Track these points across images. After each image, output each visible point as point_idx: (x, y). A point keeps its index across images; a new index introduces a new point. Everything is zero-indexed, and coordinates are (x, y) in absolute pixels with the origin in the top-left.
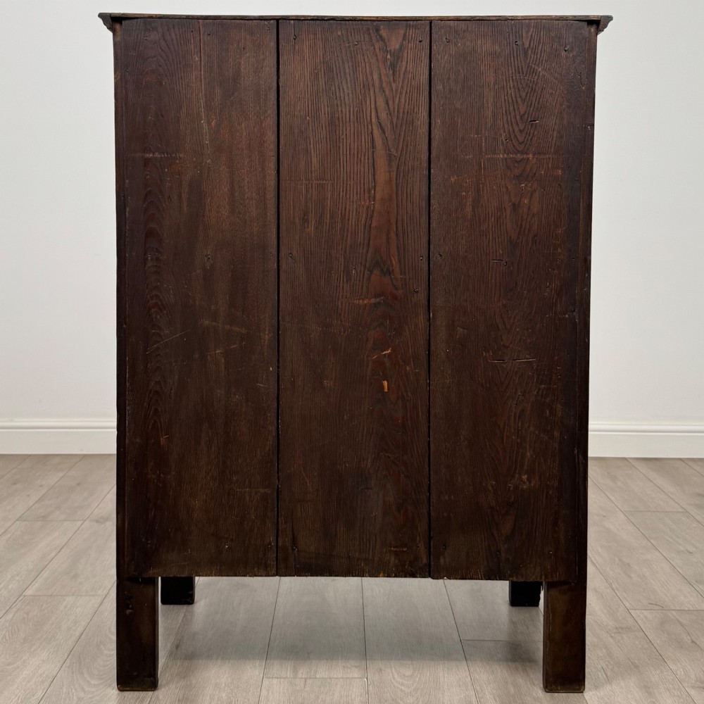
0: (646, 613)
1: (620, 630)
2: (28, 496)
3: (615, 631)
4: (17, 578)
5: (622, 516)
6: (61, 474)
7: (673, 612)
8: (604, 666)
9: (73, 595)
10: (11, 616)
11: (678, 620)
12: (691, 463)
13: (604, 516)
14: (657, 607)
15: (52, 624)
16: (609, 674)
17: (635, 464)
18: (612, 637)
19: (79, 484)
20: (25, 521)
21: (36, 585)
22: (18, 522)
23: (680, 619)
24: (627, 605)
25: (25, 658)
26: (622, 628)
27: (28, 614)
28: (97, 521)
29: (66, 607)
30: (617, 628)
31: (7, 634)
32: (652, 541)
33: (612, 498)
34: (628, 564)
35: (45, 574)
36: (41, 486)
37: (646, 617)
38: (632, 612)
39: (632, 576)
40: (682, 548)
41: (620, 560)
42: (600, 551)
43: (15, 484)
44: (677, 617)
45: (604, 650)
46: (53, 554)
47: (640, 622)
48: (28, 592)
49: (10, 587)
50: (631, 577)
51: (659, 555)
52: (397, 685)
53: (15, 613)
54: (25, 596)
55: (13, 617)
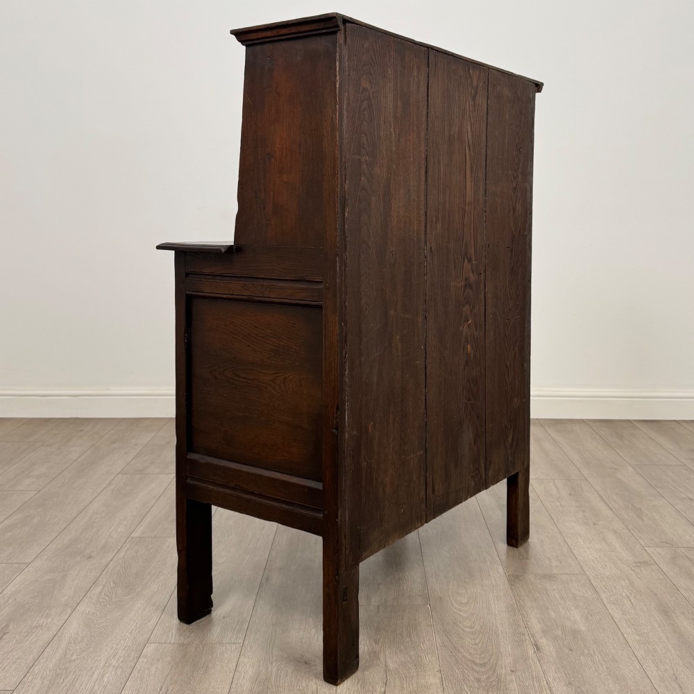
0: (659, 550)
1: (639, 565)
2: (126, 453)
3: (634, 564)
4: (125, 523)
5: (631, 468)
6: (152, 435)
7: (682, 549)
8: (628, 595)
10: (123, 554)
11: (686, 556)
12: (684, 424)
13: (616, 469)
14: (667, 545)
15: (159, 561)
16: (633, 601)
17: (638, 425)
18: (632, 570)
19: (168, 443)
20: (126, 474)
21: (142, 528)
22: (119, 476)
23: (688, 555)
24: (642, 543)
25: (138, 590)
26: (640, 563)
27: (137, 553)
29: (168, 547)
31: (121, 570)
32: (658, 490)
33: (621, 454)
34: (640, 509)
35: (148, 519)
36: (136, 445)
37: (659, 554)
38: (647, 549)
39: (644, 518)
40: (684, 496)
41: (633, 505)
42: (615, 498)
43: (113, 443)
44: (685, 553)
45: (627, 581)
46: (153, 502)
47: (655, 558)
48: (135, 535)
49: (119, 530)
50: (643, 520)
51: (665, 501)
52: (455, 611)
53: (126, 552)
54: (133, 538)
55: (124, 556)
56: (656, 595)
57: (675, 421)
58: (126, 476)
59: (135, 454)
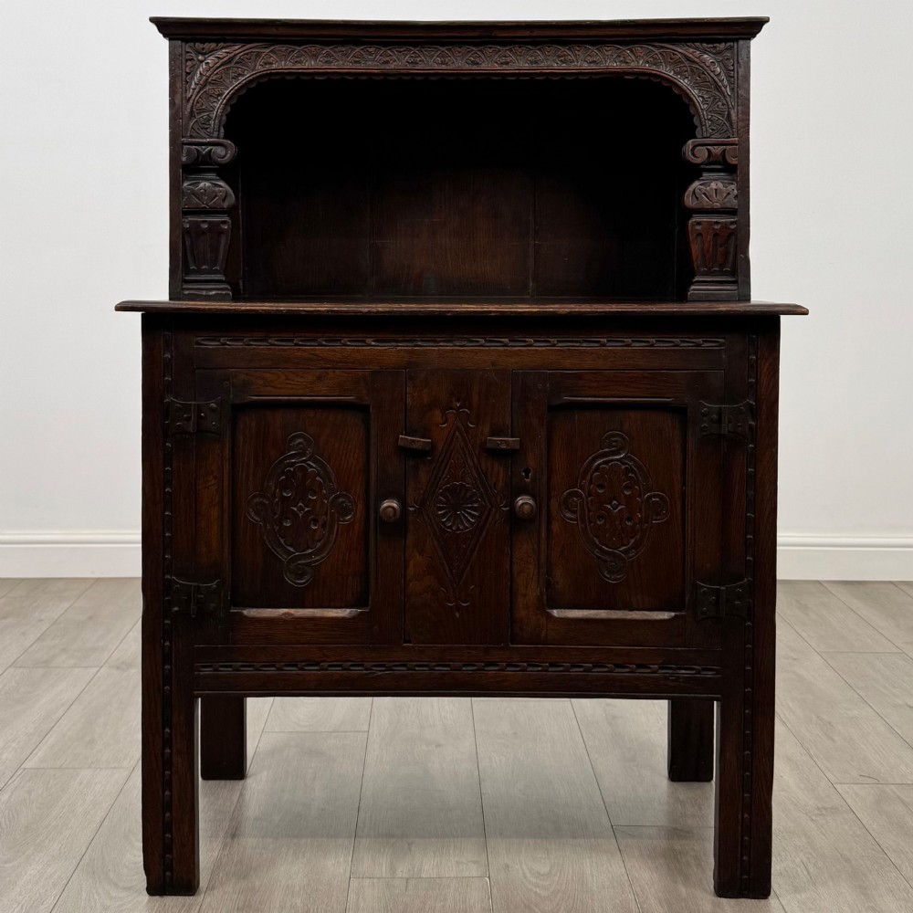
0: (855, 787)
1: (824, 812)
2: (23, 634)
3: (816, 812)
4: (13, 745)
5: (818, 658)
6: (67, 605)
7: (893, 787)
8: (805, 860)
9: (90, 767)
10: (7, 797)
11: (899, 798)
12: (905, 588)
13: (794, 659)
14: (870, 781)
15: (63, 807)
16: (811, 870)
17: (832, 588)
18: (812, 820)
19: (91, 618)
20: (20, 667)
21: (40, 754)
22: (11, 670)
23: (902, 796)
24: (831, 777)
25: (28, 852)
26: (825, 809)
27: (29, 793)
28: (118, 668)
29: (80, 783)
30: (818, 809)
31: (3, 821)
32: (859, 692)
33: (804, 634)
34: (830, 723)
35: (51, 739)
36: (40, 621)
37: (857, 794)
38: (837, 786)
39: (836, 738)
40: (900, 702)
41: (818, 717)
42: (791, 704)
43: (5, 618)
44: (898, 793)
45: (803, 838)
46: (61, 712)
47: (849, 801)
48: (28, 764)
49: (5, 756)
50: (833, 740)
51: (870, 710)
52: (529, 886)
53: (12, 793)
54: (25, 769)
55: (10, 797)
56: (848, 860)
57: (891, 582)
58: (21, 670)
59: (38, 635)
